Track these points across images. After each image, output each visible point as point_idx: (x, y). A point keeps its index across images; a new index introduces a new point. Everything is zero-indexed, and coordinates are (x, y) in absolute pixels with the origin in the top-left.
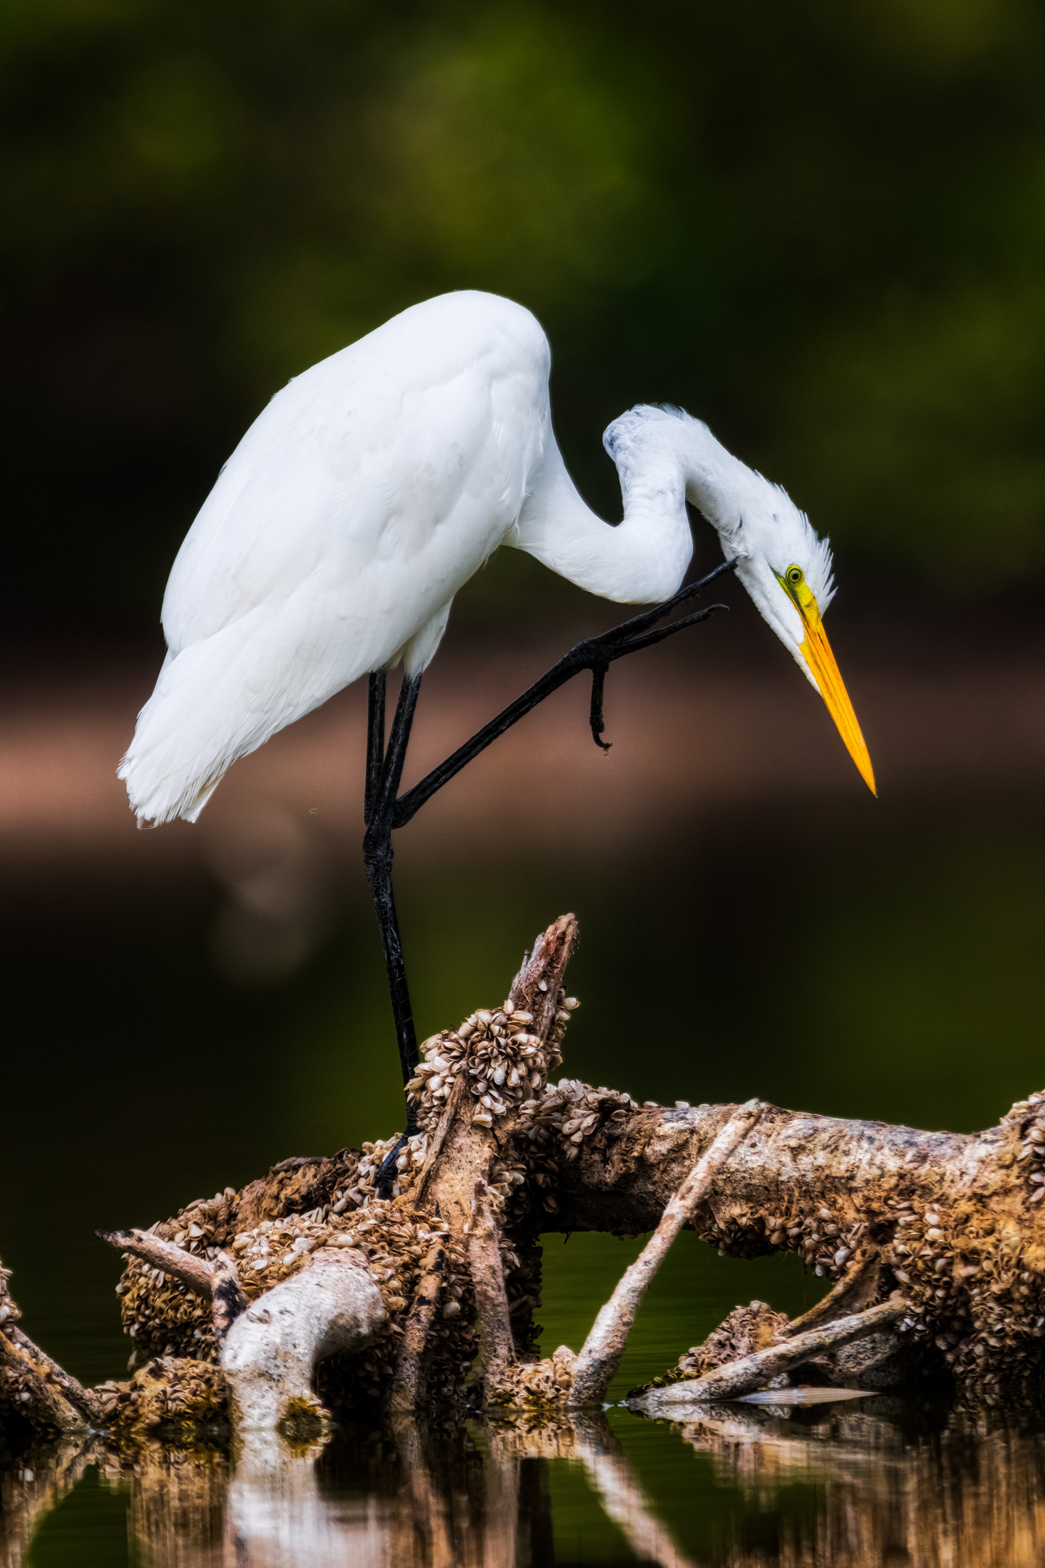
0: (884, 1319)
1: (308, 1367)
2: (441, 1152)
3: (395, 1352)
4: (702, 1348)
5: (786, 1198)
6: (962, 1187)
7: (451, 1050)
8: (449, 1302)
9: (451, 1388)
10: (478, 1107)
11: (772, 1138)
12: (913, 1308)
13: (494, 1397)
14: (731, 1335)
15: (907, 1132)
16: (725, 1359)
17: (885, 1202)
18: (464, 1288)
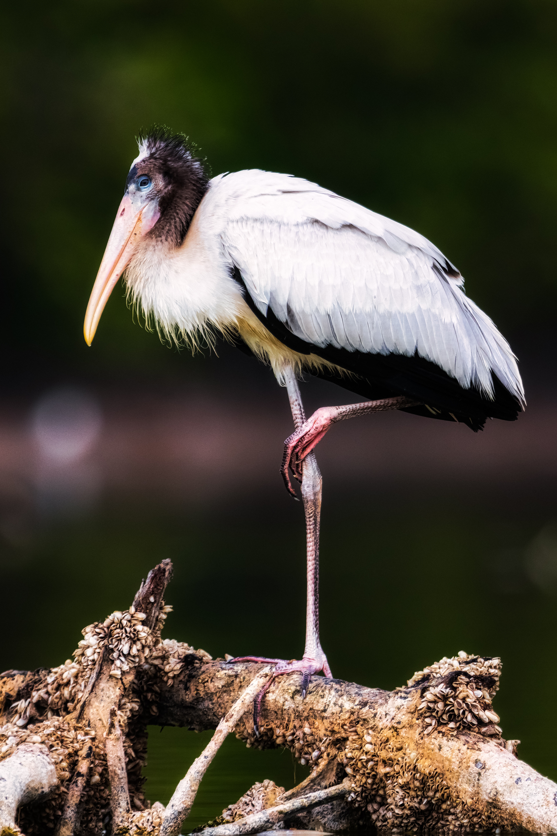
0: (339, 793)
1: (14, 810)
2: (92, 691)
3: (63, 803)
4: (236, 805)
5: (287, 719)
6: (385, 722)
7: (100, 634)
8: (94, 776)
9: (94, 824)
10: (113, 666)
11: (280, 684)
12: (355, 788)
13: (118, 830)
14: (252, 799)
15: (357, 687)
16: (249, 812)
17: (342, 727)
18: (102, 768)
